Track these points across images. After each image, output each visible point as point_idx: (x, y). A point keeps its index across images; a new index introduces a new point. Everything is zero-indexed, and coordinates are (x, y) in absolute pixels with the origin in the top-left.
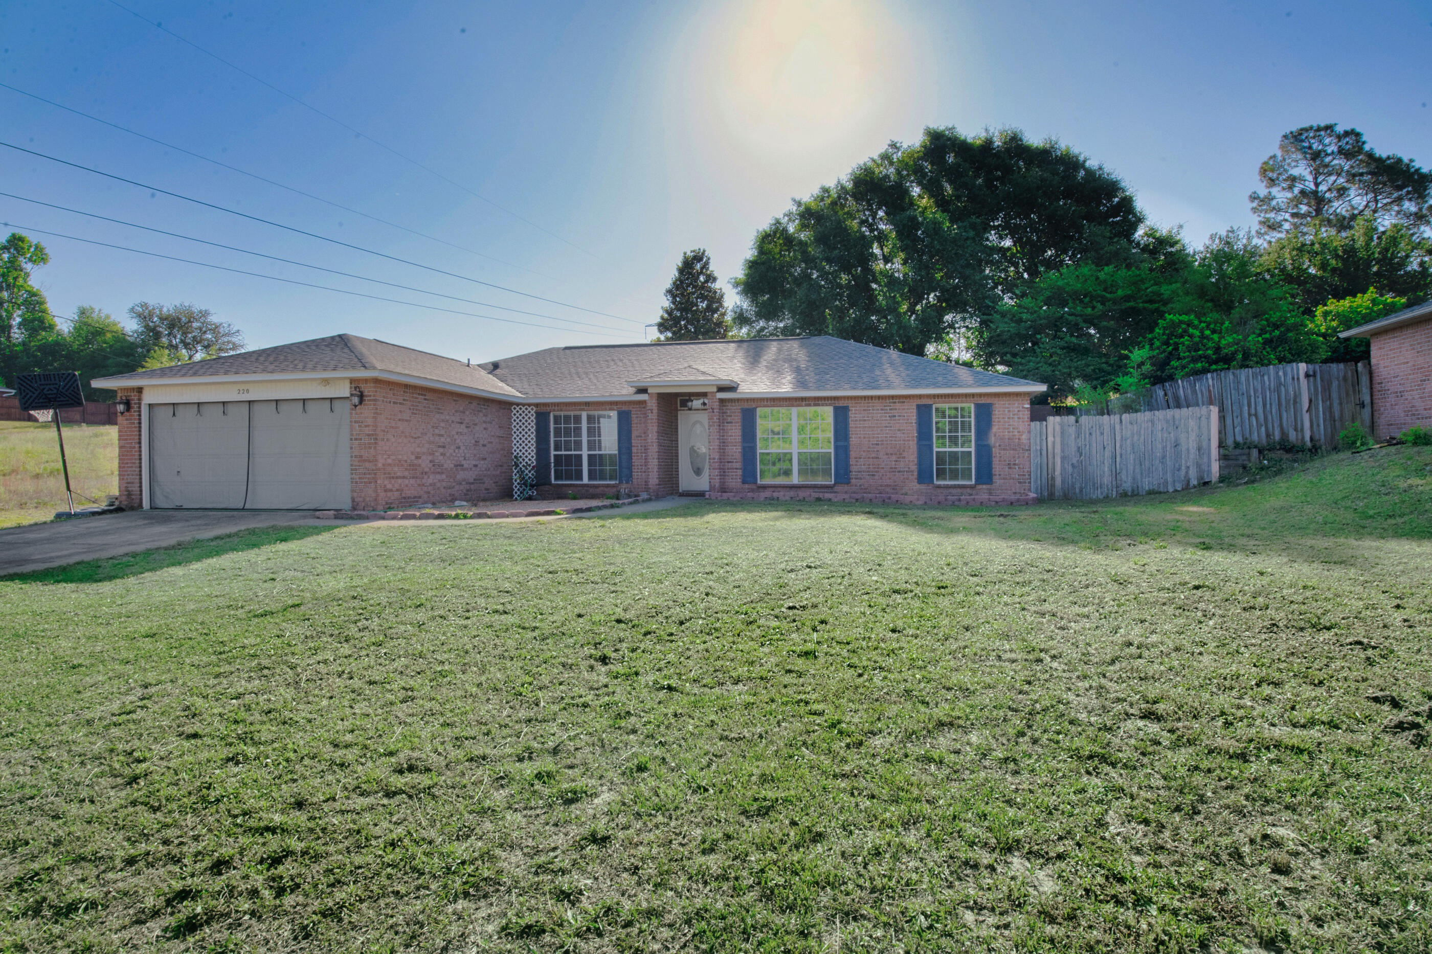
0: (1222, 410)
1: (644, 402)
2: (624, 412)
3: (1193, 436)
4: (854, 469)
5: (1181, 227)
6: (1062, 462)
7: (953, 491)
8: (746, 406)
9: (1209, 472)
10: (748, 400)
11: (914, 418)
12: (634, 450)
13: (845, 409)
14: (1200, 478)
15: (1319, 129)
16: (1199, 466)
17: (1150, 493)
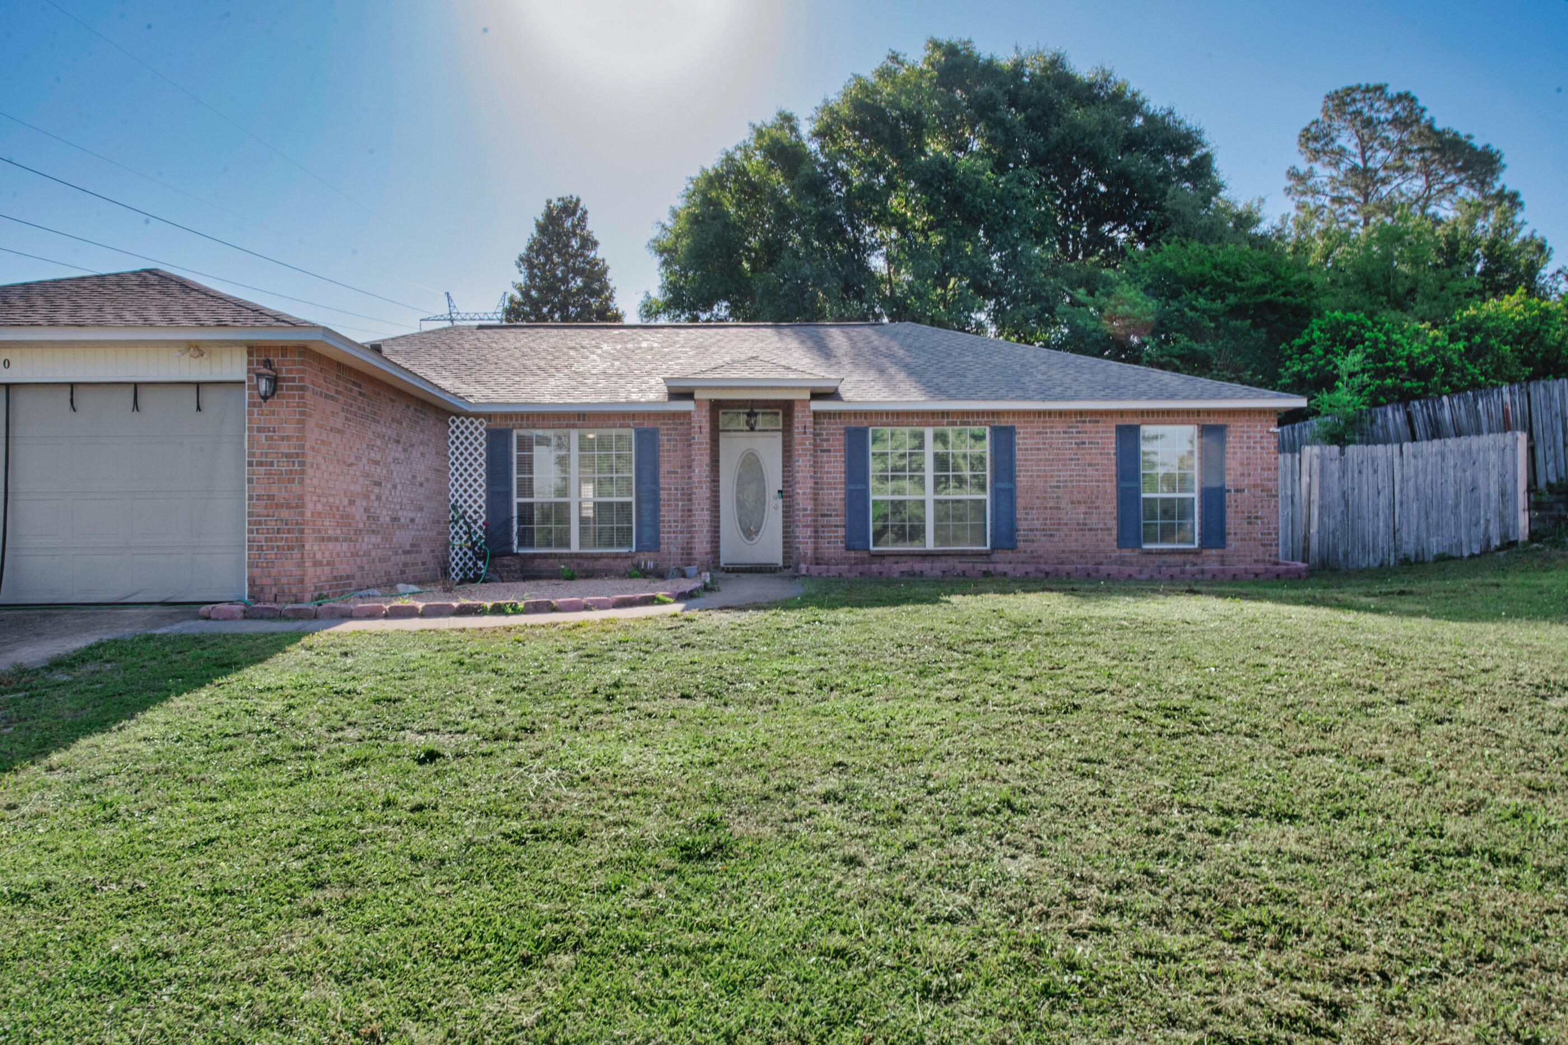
0: (1530, 438)
1: (687, 414)
2: (646, 431)
3: (1494, 476)
4: (1022, 525)
5: (1262, 201)
6: (1320, 514)
7: (1170, 559)
8: (853, 423)
9: (1515, 527)
10: (856, 414)
11: (1111, 447)
12: (663, 495)
13: (1011, 431)
14: (1504, 536)
15: (1367, 90)
16: (1502, 518)
17: (1442, 558)
